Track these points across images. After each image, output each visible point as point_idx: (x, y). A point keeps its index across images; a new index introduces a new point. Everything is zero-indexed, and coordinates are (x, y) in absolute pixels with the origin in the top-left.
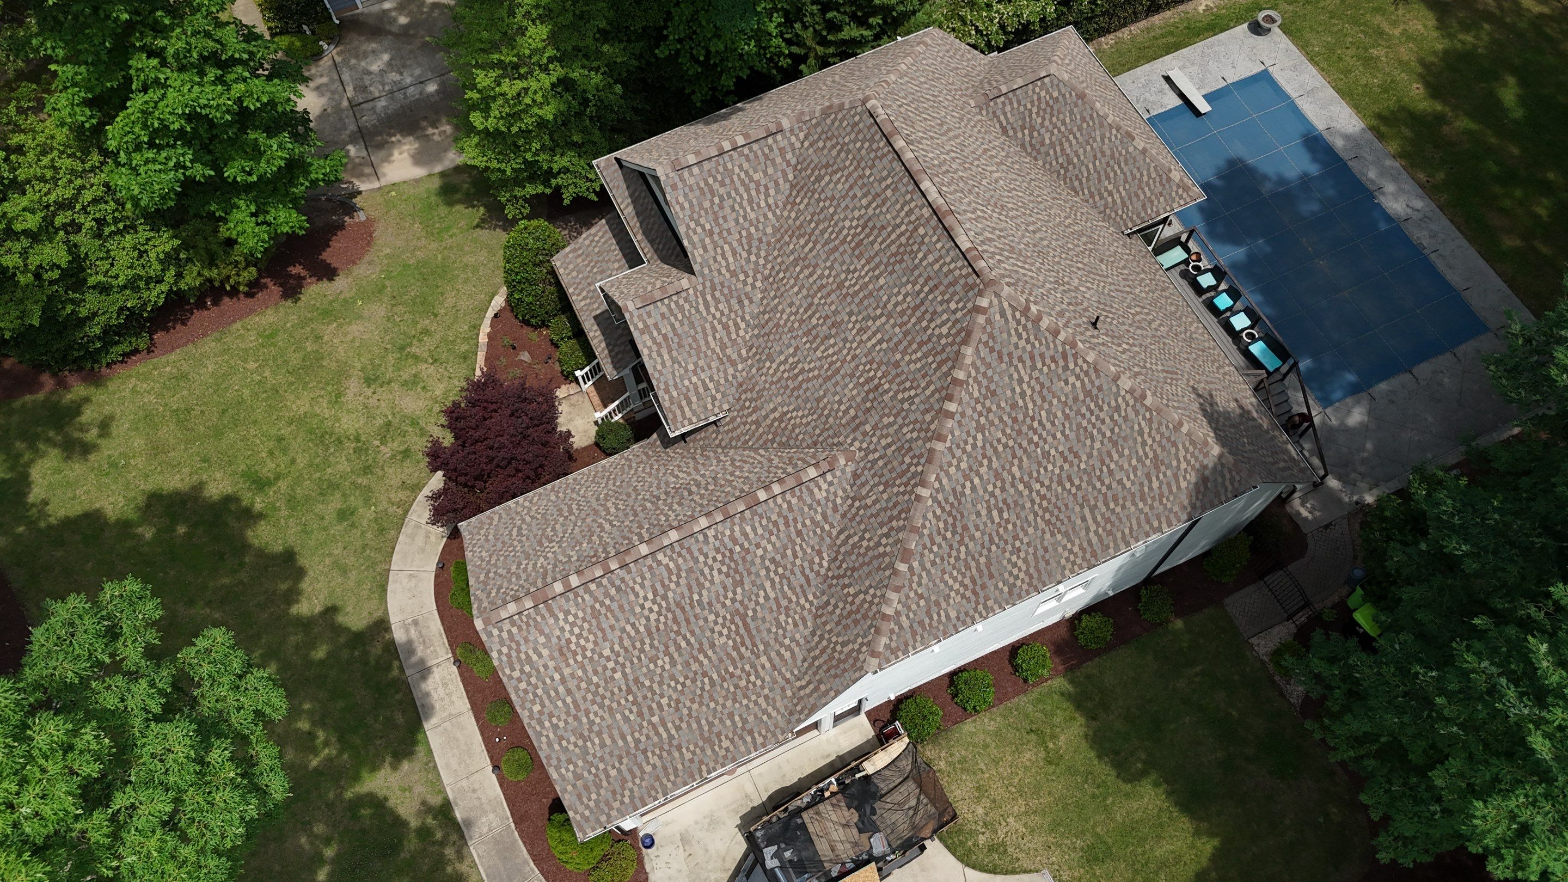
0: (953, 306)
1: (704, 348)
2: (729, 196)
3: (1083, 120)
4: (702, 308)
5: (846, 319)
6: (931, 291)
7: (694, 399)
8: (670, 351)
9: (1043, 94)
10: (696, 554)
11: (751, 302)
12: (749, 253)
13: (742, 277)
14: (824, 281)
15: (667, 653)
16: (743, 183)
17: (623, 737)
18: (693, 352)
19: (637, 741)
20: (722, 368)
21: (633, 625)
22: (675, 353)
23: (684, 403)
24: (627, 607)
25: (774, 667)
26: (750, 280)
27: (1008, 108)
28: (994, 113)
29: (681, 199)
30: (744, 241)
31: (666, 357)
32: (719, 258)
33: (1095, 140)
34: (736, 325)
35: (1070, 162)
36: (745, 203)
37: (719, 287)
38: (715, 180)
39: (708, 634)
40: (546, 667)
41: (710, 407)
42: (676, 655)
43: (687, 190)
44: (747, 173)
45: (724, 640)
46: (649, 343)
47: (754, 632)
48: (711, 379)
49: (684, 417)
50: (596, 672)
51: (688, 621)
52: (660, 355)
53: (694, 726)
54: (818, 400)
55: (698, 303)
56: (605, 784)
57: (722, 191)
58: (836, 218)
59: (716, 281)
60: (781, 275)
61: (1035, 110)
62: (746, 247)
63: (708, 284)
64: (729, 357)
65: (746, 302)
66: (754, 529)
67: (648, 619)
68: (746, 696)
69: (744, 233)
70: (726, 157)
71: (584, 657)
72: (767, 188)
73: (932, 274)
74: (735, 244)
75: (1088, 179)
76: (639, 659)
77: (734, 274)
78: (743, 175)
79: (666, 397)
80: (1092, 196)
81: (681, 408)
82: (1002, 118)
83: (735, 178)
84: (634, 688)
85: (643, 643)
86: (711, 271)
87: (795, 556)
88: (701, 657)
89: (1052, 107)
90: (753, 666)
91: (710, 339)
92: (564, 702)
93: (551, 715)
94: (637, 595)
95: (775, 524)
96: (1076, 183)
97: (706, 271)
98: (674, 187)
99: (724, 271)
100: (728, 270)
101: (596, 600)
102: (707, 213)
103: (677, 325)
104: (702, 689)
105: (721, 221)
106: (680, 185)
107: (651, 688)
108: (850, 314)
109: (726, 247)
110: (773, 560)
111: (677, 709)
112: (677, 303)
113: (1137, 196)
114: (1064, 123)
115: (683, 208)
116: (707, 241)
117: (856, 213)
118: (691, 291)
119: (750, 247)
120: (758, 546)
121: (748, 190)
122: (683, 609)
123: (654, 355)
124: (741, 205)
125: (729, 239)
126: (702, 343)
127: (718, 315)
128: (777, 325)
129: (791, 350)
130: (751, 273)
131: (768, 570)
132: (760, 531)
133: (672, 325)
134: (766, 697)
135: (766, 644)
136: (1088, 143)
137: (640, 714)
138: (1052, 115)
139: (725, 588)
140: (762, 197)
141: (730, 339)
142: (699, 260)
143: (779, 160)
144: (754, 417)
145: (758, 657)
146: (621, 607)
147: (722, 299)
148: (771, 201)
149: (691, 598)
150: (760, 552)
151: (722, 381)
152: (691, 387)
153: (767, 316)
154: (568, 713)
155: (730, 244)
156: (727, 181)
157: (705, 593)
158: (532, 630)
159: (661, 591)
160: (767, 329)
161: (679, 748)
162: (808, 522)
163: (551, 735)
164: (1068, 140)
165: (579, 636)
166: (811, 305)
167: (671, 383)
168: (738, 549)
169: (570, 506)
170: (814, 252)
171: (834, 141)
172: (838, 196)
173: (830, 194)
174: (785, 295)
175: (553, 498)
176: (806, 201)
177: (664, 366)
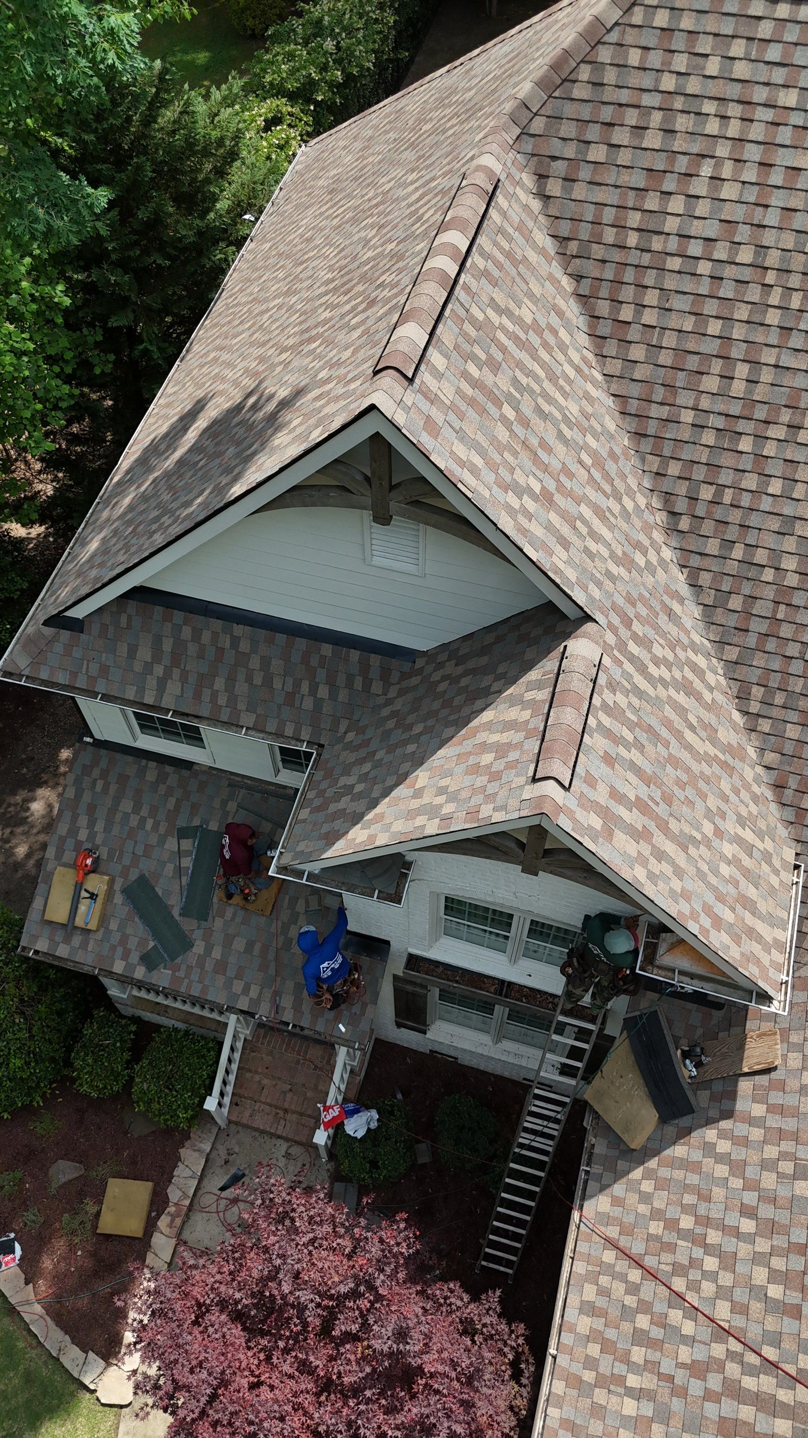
1: (695, 767)
4: (641, 682)
7: (752, 892)
11: (682, 601)
12: (618, 497)
13: (640, 559)
16: (518, 341)
18: (690, 793)
20: (736, 780)
22: (674, 826)
23: (749, 918)
26: (652, 557)
29: (460, 451)
30: (597, 475)
31: (669, 847)
32: (593, 546)
34: (698, 670)
36: (549, 388)
37: (630, 611)
38: (477, 362)
41: (776, 881)
44: (510, 315)
48: (741, 821)
49: (767, 947)
55: (629, 677)
57: (502, 383)
59: (619, 601)
60: (707, 493)
62: (608, 488)
63: (616, 620)
64: (730, 749)
69: (586, 458)
70: (461, 294)
72: (553, 330)
74: (592, 495)
77: (628, 562)
78: (507, 323)
79: (725, 938)
81: (752, 933)
83: (501, 337)
86: (599, 584)
91: (689, 735)
98: (432, 427)
99: (614, 568)
102: (514, 454)
103: (636, 757)
105: (543, 455)
106: (436, 414)
109: (586, 512)
112: (607, 709)
116: (554, 519)
118: (607, 661)
119: (611, 481)
121: (534, 355)
124: (547, 398)
125: (578, 489)
126: (685, 756)
127: (665, 673)
128: (781, 600)
130: (644, 539)
140: (560, 357)
141: (708, 708)
143: (531, 255)
147: (650, 632)
148: (575, 357)
151: (754, 809)
152: (735, 872)
155: (586, 500)
156: (496, 353)
160: (758, 626)
167: (710, 898)
169: (734, 1391)
170: (767, 376)
171: (632, 117)
172: (738, 213)
173: (711, 229)
174: (754, 520)
175: (630, 1407)
176: (651, 297)
177: (679, 873)
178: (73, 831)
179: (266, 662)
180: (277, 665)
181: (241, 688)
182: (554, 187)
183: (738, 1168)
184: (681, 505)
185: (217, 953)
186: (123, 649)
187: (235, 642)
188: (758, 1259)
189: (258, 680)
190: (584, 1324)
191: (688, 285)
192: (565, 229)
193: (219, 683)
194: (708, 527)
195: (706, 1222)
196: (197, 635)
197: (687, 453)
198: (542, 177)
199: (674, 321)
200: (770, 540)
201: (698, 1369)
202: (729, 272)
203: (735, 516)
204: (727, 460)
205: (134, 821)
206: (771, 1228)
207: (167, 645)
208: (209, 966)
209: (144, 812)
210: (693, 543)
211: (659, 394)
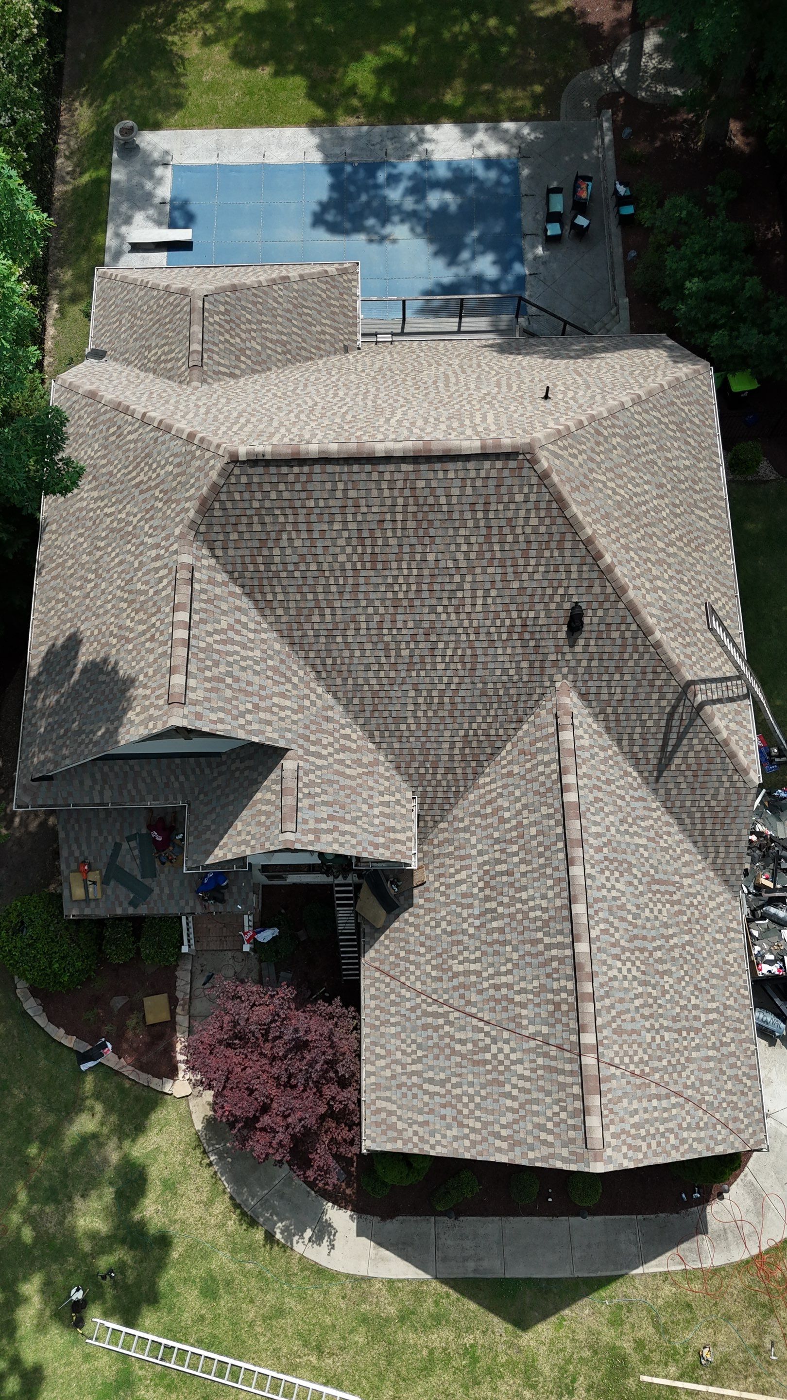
0: (519, 498)
1: (354, 784)
2: (229, 664)
3: (255, 304)
4: (319, 762)
5: (433, 617)
6: (486, 511)
7: (392, 823)
8: (343, 820)
9: (217, 318)
10: (599, 895)
11: (331, 708)
12: (289, 680)
13: (307, 703)
14: (377, 618)
15: (662, 974)
16: (223, 642)
17: (708, 1059)
18: (353, 797)
19: (714, 1047)
20: (376, 777)
21: (637, 996)
22: (348, 817)
23: (392, 836)
24: (621, 995)
25: (692, 876)
26: (313, 697)
27: (216, 357)
28: (214, 372)
29: (213, 717)
30: (276, 678)
31: (347, 828)
32: (282, 714)
33: (275, 309)
34: (347, 737)
35: (284, 344)
36: (244, 653)
37: (307, 732)
38: (209, 668)
39: (657, 924)
40: (646, 1110)
41: (403, 811)
42: (666, 967)
43: (206, 704)
44: (216, 632)
45: (664, 911)
46: (329, 838)
47: (665, 878)
48: (382, 794)
49: (403, 843)
50: (660, 1059)
51: (644, 938)
52: (343, 833)
53: (714, 981)
54: (483, 693)
55: (313, 764)
56: (735, 1099)
57: (223, 668)
58: (325, 566)
59: (301, 731)
60: (329, 661)
61: (227, 336)
62: (283, 680)
63: (301, 741)
64: (370, 764)
65: (330, 713)
66: (596, 824)
67: (635, 978)
68: (705, 917)
69: (270, 673)
70: (193, 642)
71: (646, 1064)
72: (238, 621)
73: (471, 500)
74: (276, 689)
75: (304, 341)
76: (660, 1006)
77: (301, 709)
78: (217, 637)
79: (381, 850)
80: (319, 349)
81: (395, 841)
82: (222, 369)
83: (216, 646)
84: (678, 1025)
85: (650, 995)
86: (290, 730)
87: (623, 798)
88: (672, 942)
89: (232, 321)
90: (688, 895)
91: (348, 771)
92: (674, 1106)
93: (680, 1126)
94: (615, 978)
95: (597, 800)
96: (303, 353)
97: (289, 735)
98: (199, 716)
99: (295, 718)
100: (295, 712)
101: (609, 1024)
102: (237, 698)
103: (324, 798)
104: (693, 956)
105: (249, 689)
106: (199, 709)
107: (683, 1008)
108: (433, 609)
109: (276, 700)
110: (622, 822)
111: (700, 990)
112: (306, 785)
113: (333, 313)
114: (250, 322)
115: (221, 721)
116: (262, 715)
117: (341, 542)
118: (301, 764)
119: (284, 675)
120: (608, 829)
121: (233, 642)
122: (636, 937)
123: (342, 839)
124: (244, 659)
125: (269, 692)
126: (348, 782)
127: (331, 750)
128: (375, 694)
129: (412, 694)
130: (307, 691)
131: (627, 832)
132: (598, 819)
133: (324, 803)
134: (710, 898)
135: (676, 872)
136: (274, 316)
137: (697, 1031)
138: (238, 326)
139: (630, 884)
140: (245, 632)
141: (355, 752)
142: (276, 736)
143: (218, 591)
144: (441, 771)
145: (682, 886)
146: (621, 1001)
147: (319, 735)
148: (252, 626)
149: (630, 923)
150: (613, 830)
151: (387, 784)
152: (382, 819)
153: (356, 701)
154: (682, 1107)
155: (275, 694)
156: (216, 657)
157: (629, 906)
158: (616, 1108)
159: (616, 951)
160: (368, 708)
161: (726, 1007)
162: (602, 767)
163: (694, 1135)
164: (266, 330)
165: (632, 1062)
166: (387, 649)
167: (371, 837)
168: (605, 850)
169: (425, 1014)
170: (339, 611)
171: (244, 520)
172: (305, 551)
173: (295, 559)
174: (353, 668)
175: (393, 1030)
176: (278, 589)
177: (354, 835)
178: (71, 853)
179: (150, 773)
180: (155, 772)
181: (141, 786)
182: (219, 552)
183: (417, 927)
184: (320, 668)
185: (167, 891)
186: (76, 782)
187: (132, 768)
188: (428, 962)
189: (148, 781)
190: (373, 1004)
191: (293, 582)
192: (230, 568)
193: (130, 786)
194: (334, 675)
195: (408, 952)
196: (111, 769)
197: (315, 647)
198: (212, 549)
199: (291, 597)
200: (362, 674)
201: (413, 1009)
202: (309, 574)
203: (344, 668)
204: (333, 646)
205: (101, 839)
206: (430, 949)
207: (98, 776)
208: (165, 898)
209: (105, 833)
210: (330, 682)
211: (295, 626)
